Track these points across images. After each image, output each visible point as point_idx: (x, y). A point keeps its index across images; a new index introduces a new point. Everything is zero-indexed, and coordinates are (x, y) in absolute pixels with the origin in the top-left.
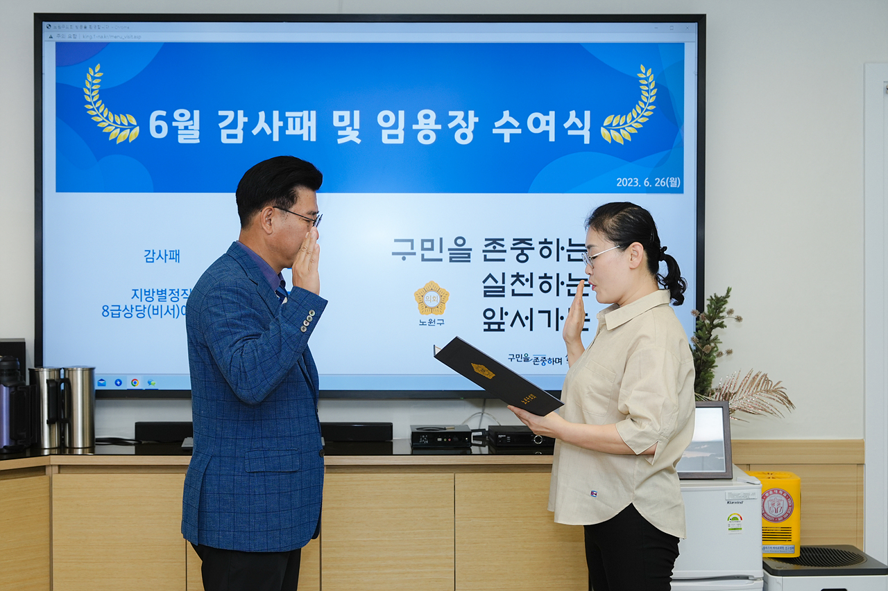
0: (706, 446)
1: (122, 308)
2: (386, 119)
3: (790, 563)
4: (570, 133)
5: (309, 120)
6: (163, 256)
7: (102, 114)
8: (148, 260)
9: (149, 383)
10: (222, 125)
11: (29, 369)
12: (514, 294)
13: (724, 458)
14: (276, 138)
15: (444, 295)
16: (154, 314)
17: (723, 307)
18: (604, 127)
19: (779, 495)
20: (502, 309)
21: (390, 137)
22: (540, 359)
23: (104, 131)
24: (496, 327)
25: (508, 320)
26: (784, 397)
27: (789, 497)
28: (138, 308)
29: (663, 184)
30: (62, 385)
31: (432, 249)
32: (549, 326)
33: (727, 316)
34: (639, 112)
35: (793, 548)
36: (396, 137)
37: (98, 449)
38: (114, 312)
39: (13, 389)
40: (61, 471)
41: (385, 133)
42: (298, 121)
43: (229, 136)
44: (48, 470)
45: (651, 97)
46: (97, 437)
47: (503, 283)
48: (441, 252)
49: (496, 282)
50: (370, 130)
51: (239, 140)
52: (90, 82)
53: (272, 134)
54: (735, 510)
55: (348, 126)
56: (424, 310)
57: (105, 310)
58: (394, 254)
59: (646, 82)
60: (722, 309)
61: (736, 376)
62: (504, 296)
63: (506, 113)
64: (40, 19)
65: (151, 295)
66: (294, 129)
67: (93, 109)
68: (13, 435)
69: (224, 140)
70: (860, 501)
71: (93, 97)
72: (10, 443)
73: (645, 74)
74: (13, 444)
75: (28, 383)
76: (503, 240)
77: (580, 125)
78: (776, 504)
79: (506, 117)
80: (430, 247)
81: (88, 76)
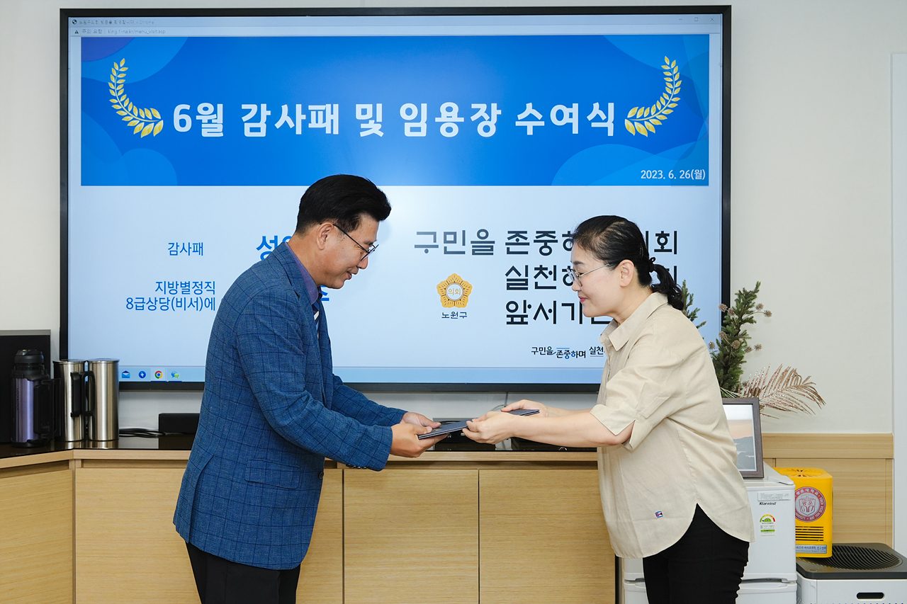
1: (146, 300)
2: (409, 112)
3: (823, 564)
4: (594, 125)
5: (332, 113)
6: (187, 249)
7: (127, 108)
8: (172, 253)
9: (173, 375)
10: (245, 119)
11: (54, 362)
12: (537, 287)
13: (755, 456)
14: (299, 131)
15: (467, 288)
16: (177, 306)
17: (753, 302)
18: (628, 119)
19: (810, 494)
20: (525, 301)
21: (413, 129)
22: (563, 352)
23: (128, 125)
24: (519, 320)
25: (531, 313)
26: (814, 393)
27: (821, 496)
28: (162, 301)
29: (688, 176)
30: (87, 377)
31: (455, 242)
32: (573, 319)
33: (757, 311)
35: (826, 548)
36: (418, 129)
37: (123, 441)
38: (138, 305)
39: (37, 383)
40: (84, 465)
41: (407, 126)
42: (320, 114)
43: (252, 130)
44: (71, 464)
45: (675, 88)
46: (120, 428)
47: (527, 275)
48: (464, 244)
49: (519, 275)
50: (392, 123)
51: (263, 134)
52: (115, 77)
53: (295, 128)
54: (767, 511)
55: (371, 119)
56: (447, 302)
57: (129, 303)
58: (416, 246)
59: (670, 74)
60: (751, 304)
61: (765, 372)
62: (527, 289)
63: (529, 106)
64: (66, 14)
65: (175, 288)
66: (317, 122)
67: (118, 104)
68: (36, 430)
69: (248, 133)
70: (889, 496)
71: (118, 91)
72: (34, 436)
73: (670, 66)
74: (37, 438)
75: (52, 377)
76: (526, 232)
77: (603, 117)
78: (808, 502)
79: (529, 109)
80: (453, 240)
81: (113, 70)
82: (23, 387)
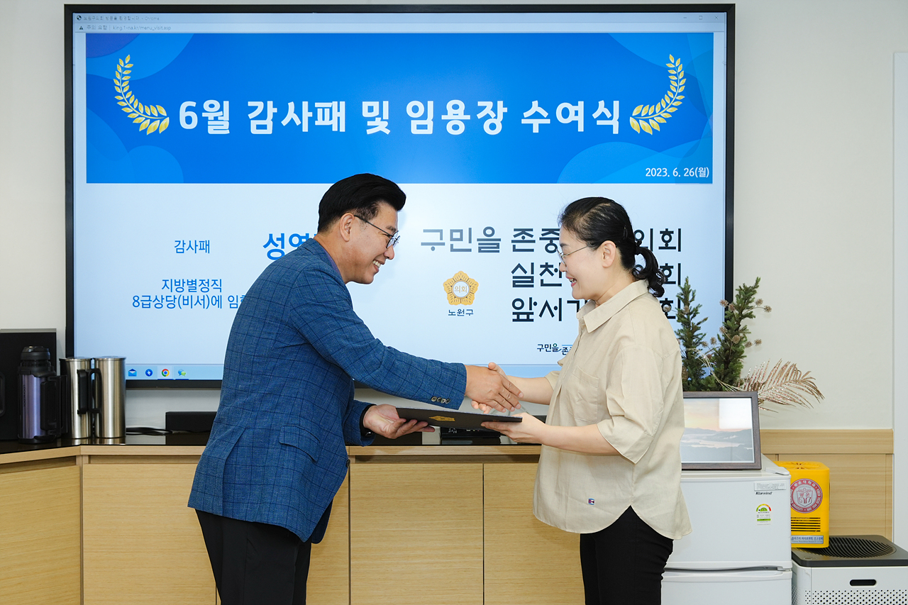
0: (734, 437)
1: (153, 298)
2: (415, 109)
3: (819, 554)
4: (599, 123)
5: (339, 111)
6: (193, 246)
7: (132, 105)
8: (178, 251)
9: (180, 373)
10: (251, 116)
11: (60, 360)
12: (543, 284)
13: (753, 449)
14: (305, 129)
15: (473, 285)
16: (184, 304)
17: (752, 297)
18: (633, 117)
19: (807, 485)
20: (531, 299)
21: (419, 127)
23: (134, 122)
24: (524, 317)
25: (537, 310)
26: (813, 387)
27: (818, 488)
28: (169, 299)
29: (692, 174)
30: (93, 375)
31: (461, 239)
33: (756, 306)
34: (668, 101)
35: (822, 538)
36: (425, 127)
37: (129, 439)
38: (145, 303)
39: (43, 380)
40: (91, 461)
41: (414, 124)
42: (327, 111)
43: (259, 127)
44: (78, 460)
45: (680, 87)
46: (127, 427)
47: (532, 273)
48: (470, 242)
49: (525, 272)
50: (399, 120)
51: (269, 131)
52: (120, 73)
53: (301, 125)
54: (764, 500)
55: (377, 117)
56: (453, 300)
57: (135, 301)
58: (423, 244)
59: (675, 73)
60: (750, 300)
61: (765, 367)
62: (532, 286)
63: (535, 103)
64: (70, 10)
65: (181, 286)
66: (323, 120)
67: (123, 100)
68: (43, 426)
69: (254, 131)
70: (888, 491)
71: (123, 88)
72: (41, 433)
73: (674, 64)
74: (44, 435)
75: (58, 373)
76: (532, 230)
77: (609, 115)
78: (805, 494)
79: (535, 107)
80: (459, 237)
81: (118, 67)
82: (30, 383)
